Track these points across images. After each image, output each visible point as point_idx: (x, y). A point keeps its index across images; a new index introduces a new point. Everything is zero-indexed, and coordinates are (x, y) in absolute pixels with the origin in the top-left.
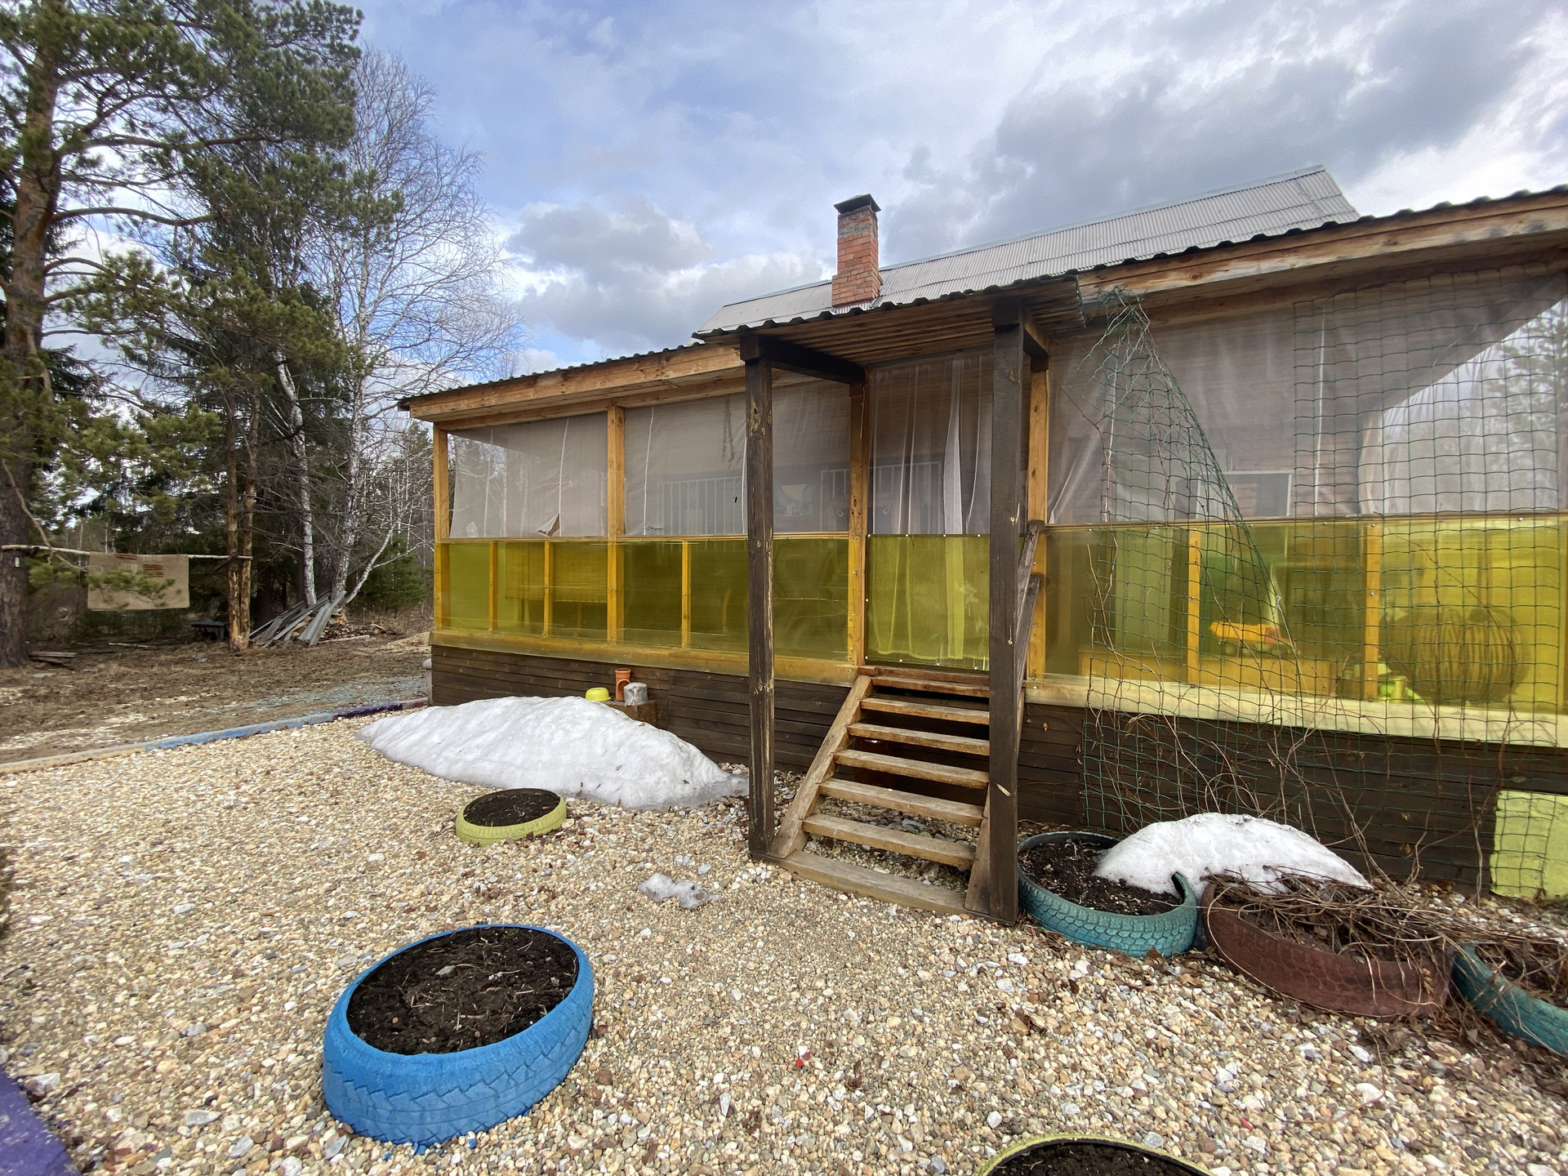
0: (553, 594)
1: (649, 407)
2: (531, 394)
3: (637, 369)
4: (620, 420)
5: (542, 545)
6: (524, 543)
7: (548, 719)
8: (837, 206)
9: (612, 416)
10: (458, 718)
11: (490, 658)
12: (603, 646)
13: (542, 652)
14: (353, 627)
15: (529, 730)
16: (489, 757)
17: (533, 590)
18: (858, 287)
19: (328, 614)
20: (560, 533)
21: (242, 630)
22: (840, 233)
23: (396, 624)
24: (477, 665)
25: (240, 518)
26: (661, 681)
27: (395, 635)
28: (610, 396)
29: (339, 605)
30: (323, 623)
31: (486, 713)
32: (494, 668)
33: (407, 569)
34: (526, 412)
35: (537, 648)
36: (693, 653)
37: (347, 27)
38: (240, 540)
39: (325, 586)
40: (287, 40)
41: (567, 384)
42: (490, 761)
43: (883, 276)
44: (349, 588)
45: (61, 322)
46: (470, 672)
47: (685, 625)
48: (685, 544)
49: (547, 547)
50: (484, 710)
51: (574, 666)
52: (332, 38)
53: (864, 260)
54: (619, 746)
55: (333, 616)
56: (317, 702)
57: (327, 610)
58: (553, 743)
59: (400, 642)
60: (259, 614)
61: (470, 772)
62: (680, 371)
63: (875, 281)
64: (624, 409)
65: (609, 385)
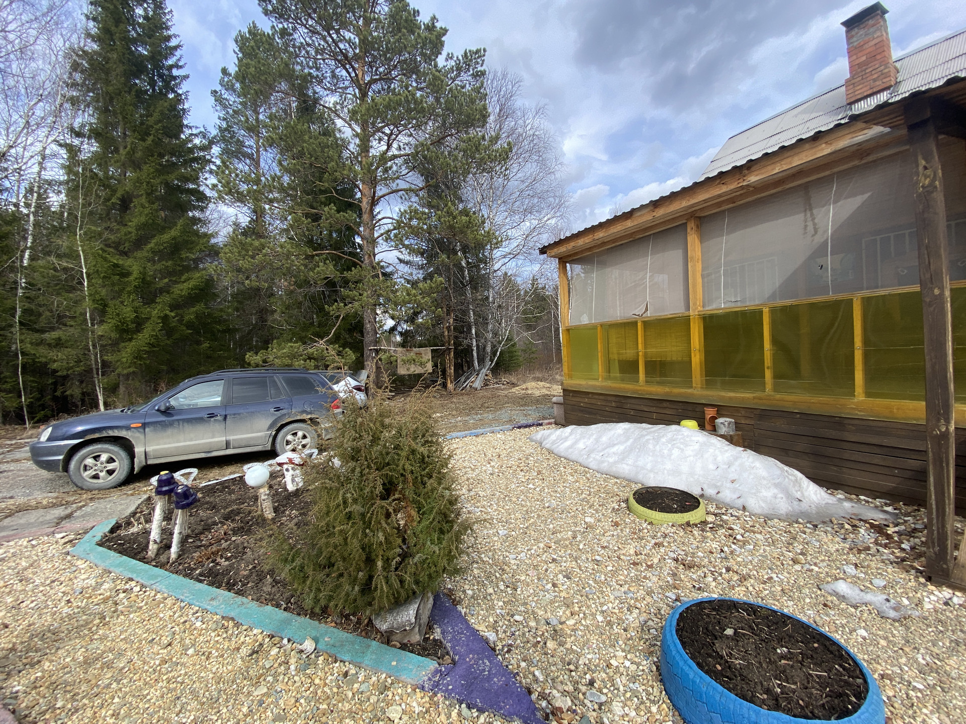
0: (645, 355)
1: (724, 211)
2: (629, 224)
3: (719, 184)
4: (698, 227)
5: (634, 324)
6: (621, 324)
7: (664, 440)
8: (844, 24)
9: (691, 225)
10: (592, 434)
11: (601, 397)
12: (690, 391)
13: (640, 394)
14: (495, 380)
15: (651, 446)
16: (625, 462)
17: (629, 354)
18: (875, 80)
19: (484, 375)
20: (649, 313)
21: (451, 382)
22: (848, 43)
23: (513, 379)
24: (593, 401)
25: (448, 328)
26: (746, 417)
27: (514, 385)
28: (690, 211)
29: (488, 370)
30: (482, 379)
31: (612, 432)
32: (603, 404)
33: (514, 349)
34: (621, 238)
35: (635, 392)
36: (778, 396)
37: (479, 60)
38: (449, 338)
39: (481, 361)
40: (454, 80)
41: (657, 210)
42: (627, 465)
43: (898, 65)
44: (492, 361)
45: (384, 246)
46: (588, 406)
47: (768, 374)
48: (766, 311)
49: (639, 324)
50: (610, 430)
51: (665, 405)
52: (473, 70)
53: (878, 57)
54: (730, 465)
55: (486, 375)
56: (494, 419)
57: (484, 371)
58: (673, 457)
59: (517, 388)
60: (457, 376)
61: (614, 469)
62: (762, 174)
63: (892, 70)
64: (700, 218)
65: (693, 201)
